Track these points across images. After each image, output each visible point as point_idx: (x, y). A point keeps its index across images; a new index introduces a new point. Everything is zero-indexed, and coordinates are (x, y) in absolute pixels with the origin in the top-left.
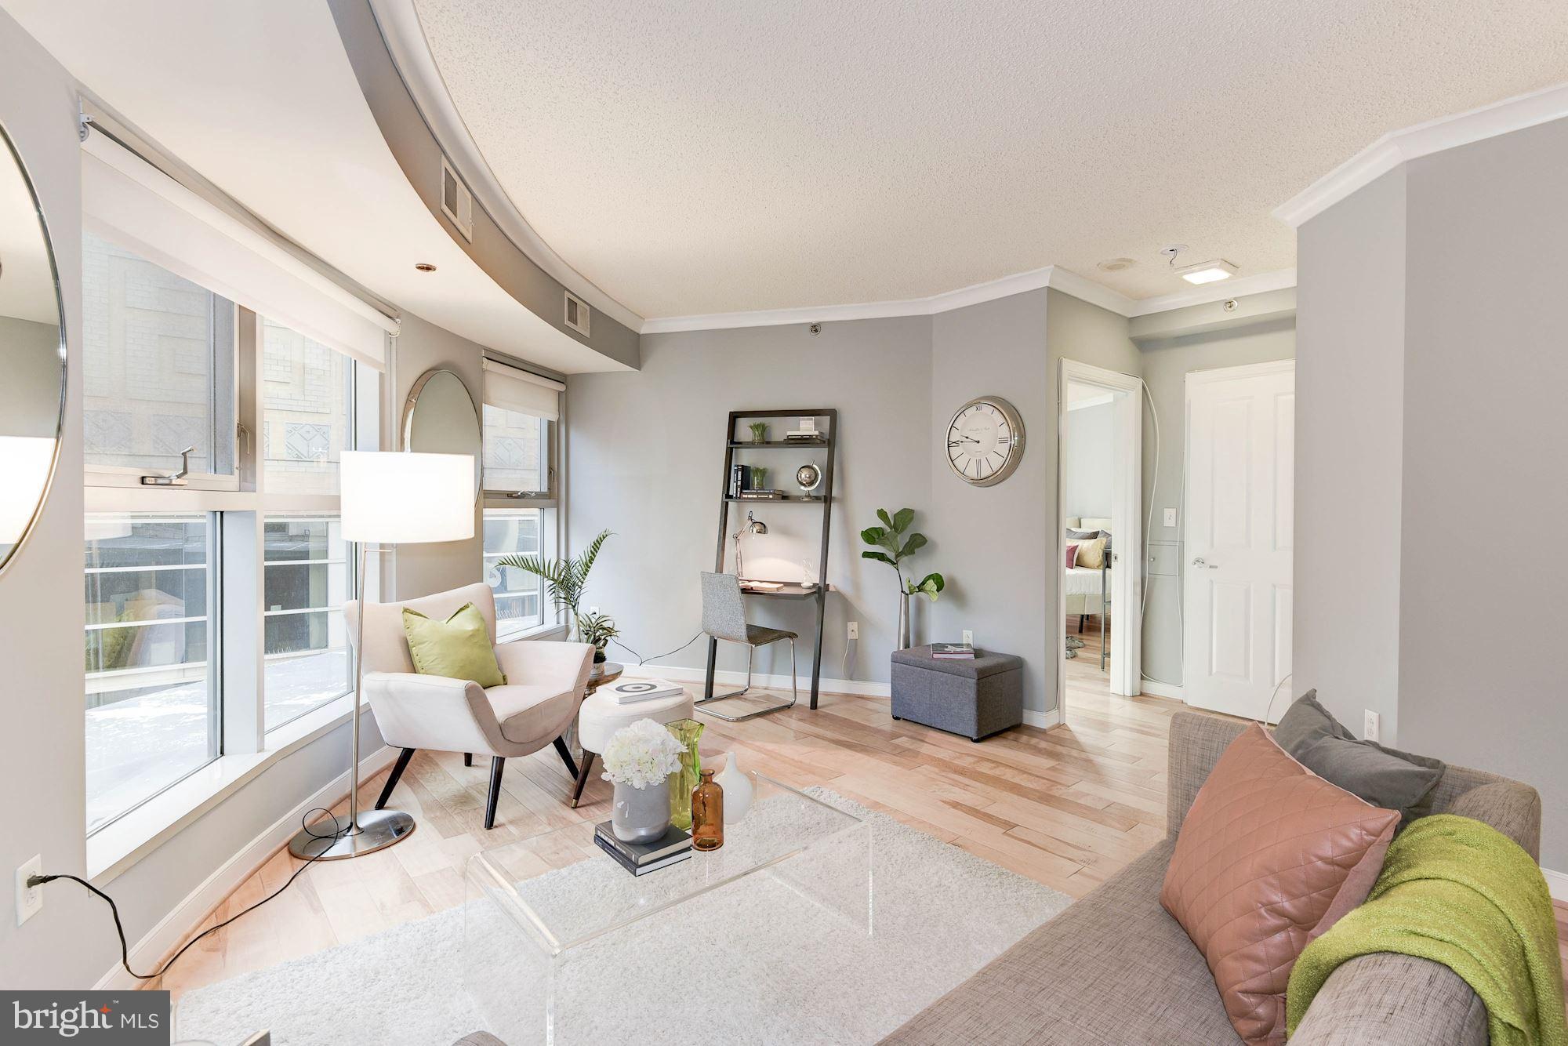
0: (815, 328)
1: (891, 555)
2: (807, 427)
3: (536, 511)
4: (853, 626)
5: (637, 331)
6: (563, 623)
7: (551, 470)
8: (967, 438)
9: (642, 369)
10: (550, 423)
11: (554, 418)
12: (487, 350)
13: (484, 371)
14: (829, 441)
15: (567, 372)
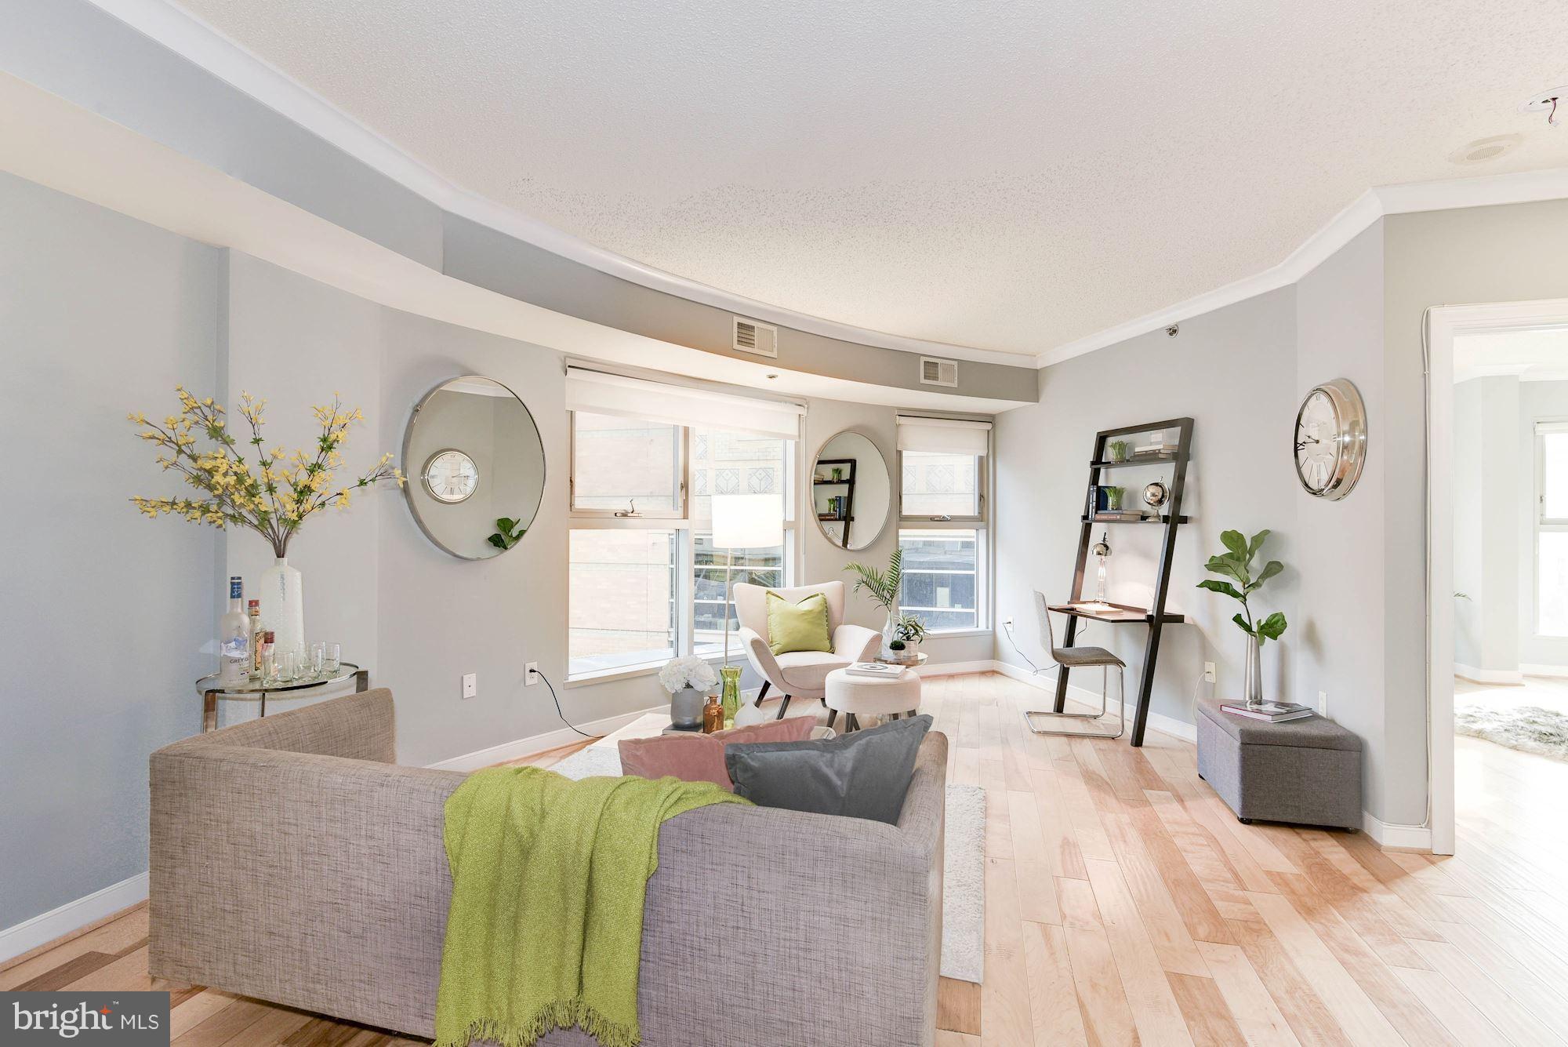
0: (1173, 331)
1: (1238, 586)
2: (1157, 441)
3: (973, 532)
4: (1210, 666)
5: (1035, 368)
6: (990, 629)
7: (981, 497)
8: (1309, 437)
9: (1040, 401)
10: (981, 459)
11: (983, 453)
12: (899, 409)
13: (898, 426)
14: (1181, 456)
15: (994, 413)
